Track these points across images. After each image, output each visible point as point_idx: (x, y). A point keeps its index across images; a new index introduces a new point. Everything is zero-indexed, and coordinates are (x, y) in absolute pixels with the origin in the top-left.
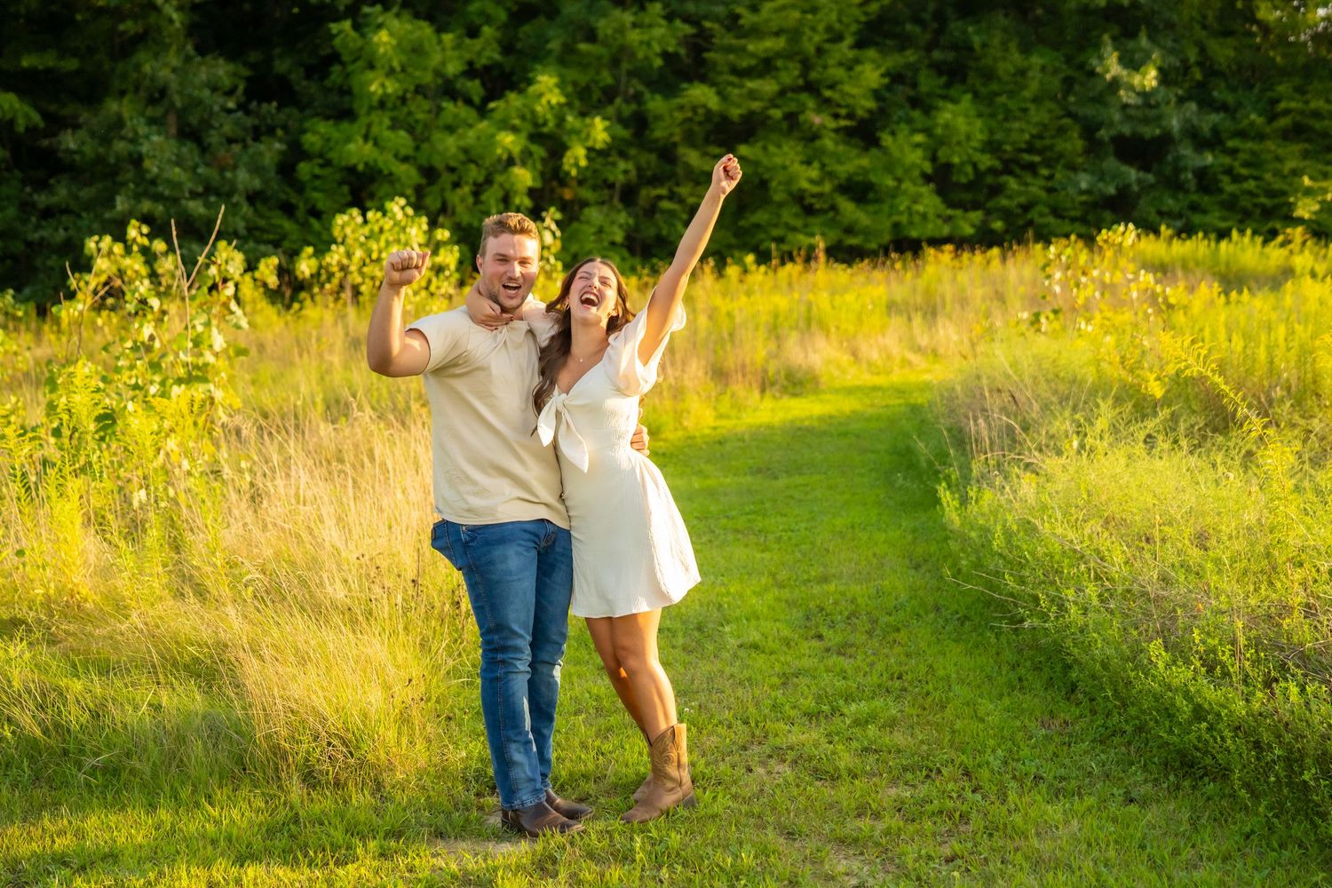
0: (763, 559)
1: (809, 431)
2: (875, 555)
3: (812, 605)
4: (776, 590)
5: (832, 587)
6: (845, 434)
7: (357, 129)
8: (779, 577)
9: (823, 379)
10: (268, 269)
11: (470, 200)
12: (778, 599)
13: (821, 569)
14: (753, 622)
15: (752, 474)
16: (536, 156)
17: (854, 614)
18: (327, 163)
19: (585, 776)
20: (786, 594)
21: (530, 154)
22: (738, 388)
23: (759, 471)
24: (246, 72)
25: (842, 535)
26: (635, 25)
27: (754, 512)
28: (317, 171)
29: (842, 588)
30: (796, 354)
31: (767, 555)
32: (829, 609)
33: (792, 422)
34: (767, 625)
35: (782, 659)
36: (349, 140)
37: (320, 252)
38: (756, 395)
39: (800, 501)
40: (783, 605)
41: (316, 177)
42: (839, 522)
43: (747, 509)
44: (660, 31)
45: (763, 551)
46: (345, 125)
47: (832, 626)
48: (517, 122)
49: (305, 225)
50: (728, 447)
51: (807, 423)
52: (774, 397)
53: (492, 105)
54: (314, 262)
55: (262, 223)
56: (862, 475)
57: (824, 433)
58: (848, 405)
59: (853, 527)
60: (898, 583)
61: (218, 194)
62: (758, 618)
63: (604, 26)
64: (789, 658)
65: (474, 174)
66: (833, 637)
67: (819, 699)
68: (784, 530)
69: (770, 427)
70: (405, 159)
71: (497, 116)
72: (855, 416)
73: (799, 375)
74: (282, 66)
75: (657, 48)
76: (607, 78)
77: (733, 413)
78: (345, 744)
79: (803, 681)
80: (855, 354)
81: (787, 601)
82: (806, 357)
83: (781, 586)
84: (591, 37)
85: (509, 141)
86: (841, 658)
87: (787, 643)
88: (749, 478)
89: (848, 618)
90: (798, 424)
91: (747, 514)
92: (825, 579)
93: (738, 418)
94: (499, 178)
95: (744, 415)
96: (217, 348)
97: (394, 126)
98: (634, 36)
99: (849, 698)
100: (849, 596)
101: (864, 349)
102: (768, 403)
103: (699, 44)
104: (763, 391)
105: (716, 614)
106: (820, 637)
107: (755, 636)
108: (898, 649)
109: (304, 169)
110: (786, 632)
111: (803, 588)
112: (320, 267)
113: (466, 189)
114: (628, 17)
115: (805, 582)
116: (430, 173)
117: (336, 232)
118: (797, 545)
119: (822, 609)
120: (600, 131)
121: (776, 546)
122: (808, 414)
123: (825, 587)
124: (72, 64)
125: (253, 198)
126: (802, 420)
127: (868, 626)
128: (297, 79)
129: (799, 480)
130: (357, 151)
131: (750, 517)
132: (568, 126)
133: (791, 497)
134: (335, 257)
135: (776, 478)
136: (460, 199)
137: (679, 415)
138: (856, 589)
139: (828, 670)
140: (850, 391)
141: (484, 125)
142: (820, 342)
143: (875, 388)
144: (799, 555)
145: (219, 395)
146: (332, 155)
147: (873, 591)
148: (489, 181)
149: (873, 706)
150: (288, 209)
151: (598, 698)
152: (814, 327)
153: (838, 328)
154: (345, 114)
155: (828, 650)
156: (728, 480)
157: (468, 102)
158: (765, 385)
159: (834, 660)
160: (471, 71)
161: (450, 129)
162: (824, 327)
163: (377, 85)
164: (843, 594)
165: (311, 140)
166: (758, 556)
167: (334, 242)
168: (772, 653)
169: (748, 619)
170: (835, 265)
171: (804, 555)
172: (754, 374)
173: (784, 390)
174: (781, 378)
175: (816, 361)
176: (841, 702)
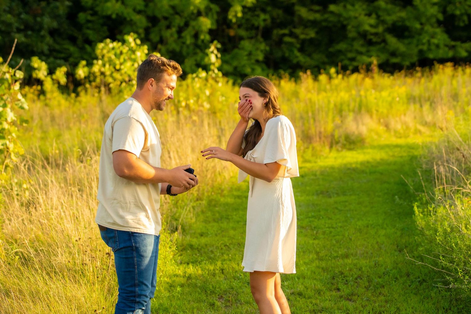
0: (313, 244)
1: (355, 170)
2: (377, 243)
3: (337, 271)
4: (317, 262)
5: (349, 261)
6: (375, 172)
8: (321, 255)
9: (368, 140)
10: (61, 74)
11: (176, 36)
12: (318, 267)
13: (346, 250)
14: (301, 280)
15: (318, 195)
16: (214, 11)
17: (360, 277)
18: (95, 13)
20: (323, 264)
21: (210, 10)
22: (317, 145)
23: (322, 193)
25: (360, 231)
27: (313, 217)
28: (89, 18)
29: (355, 262)
30: (352, 126)
31: (316, 242)
32: (346, 273)
33: (345, 165)
34: (308, 282)
35: (314, 302)
37: (90, 64)
38: (327, 149)
39: (340, 211)
40: (320, 270)
41: (88, 21)
42: (360, 223)
43: (310, 215)
45: (314, 239)
47: (346, 283)
49: (82, 49)
50: (306, 179)
51: (354, 166)
52: (338, 150)
54: (86, 69)
55: (57, 47)
56: (379, 196)
57: (363, 172)
59: (368, 226)
60: (387, 259)
61: (32, 30)
62: (304, 278)
64: (318, 302)
65: (178, 21)
66: (346, 290)
68: (329, 228)
69: (332, 168)
70: (139, 12)
72: (382, 162)
73: (353, 138)
77: (313, 159)
80: (387, 126)
81: (322, 268)
82: (357, 128)
83: (321, 259)
86: (347, 302)
87: (319, 292)
88: (315, 197)
89: (356, 279)
90: (349, 166)
91: (309, 217)
92: (347, 256)
93: (315, 162)
94: (193, 23)
95: (319, 160)
96: (9, 120)
100: (358, 266)
101: (393, 123)
102: (334, 154)
104: (331, 147)
106: (338, 290)
107: (300, 288)
108: (382, 298)
109: (82, 17)
110: (319, 286)
111: (333, 261)
112: (90, 73)
113: (174, 30)
115: (335, 258)
116: (153, 20)
117: (98, 52)
118: (334, 236)
119: (342, 273)
121: (322, 236)
122: (355, 160)
123: (346, 260)
125: (53, 33)
126: (351, 164)
127: (367, 284)
129: (342, 198)
130: (112, 7)
131: (311, 219)
133: (337, 208)
134: (97, 67)
135: (330, 197)
136: (170, 34)
138: (363, 262)
139: (339, 309)
140: (382, 147)
142: (367, 119)
143: (397, 146)
144: (334, 242)
145: (11, 146)
146: (98, 9)
147: (373, 264)
148: (187, 25)
150: (73, 40)
152: (363, 110)
153: (377, 111)
155: (341, 297)
156: (303, 198)
158: (333, 143)
159: (344, 303)
162: (369, 111)
164: (355, 265)
166: (311, 242)
167: (97, 58)
168: (309, 298)
169: (298, 278)
170: (383, 74)
171: (337, 242)
172: (326, 137)
173: (344, 146)
174: (342, 140)
175: (364, 130)
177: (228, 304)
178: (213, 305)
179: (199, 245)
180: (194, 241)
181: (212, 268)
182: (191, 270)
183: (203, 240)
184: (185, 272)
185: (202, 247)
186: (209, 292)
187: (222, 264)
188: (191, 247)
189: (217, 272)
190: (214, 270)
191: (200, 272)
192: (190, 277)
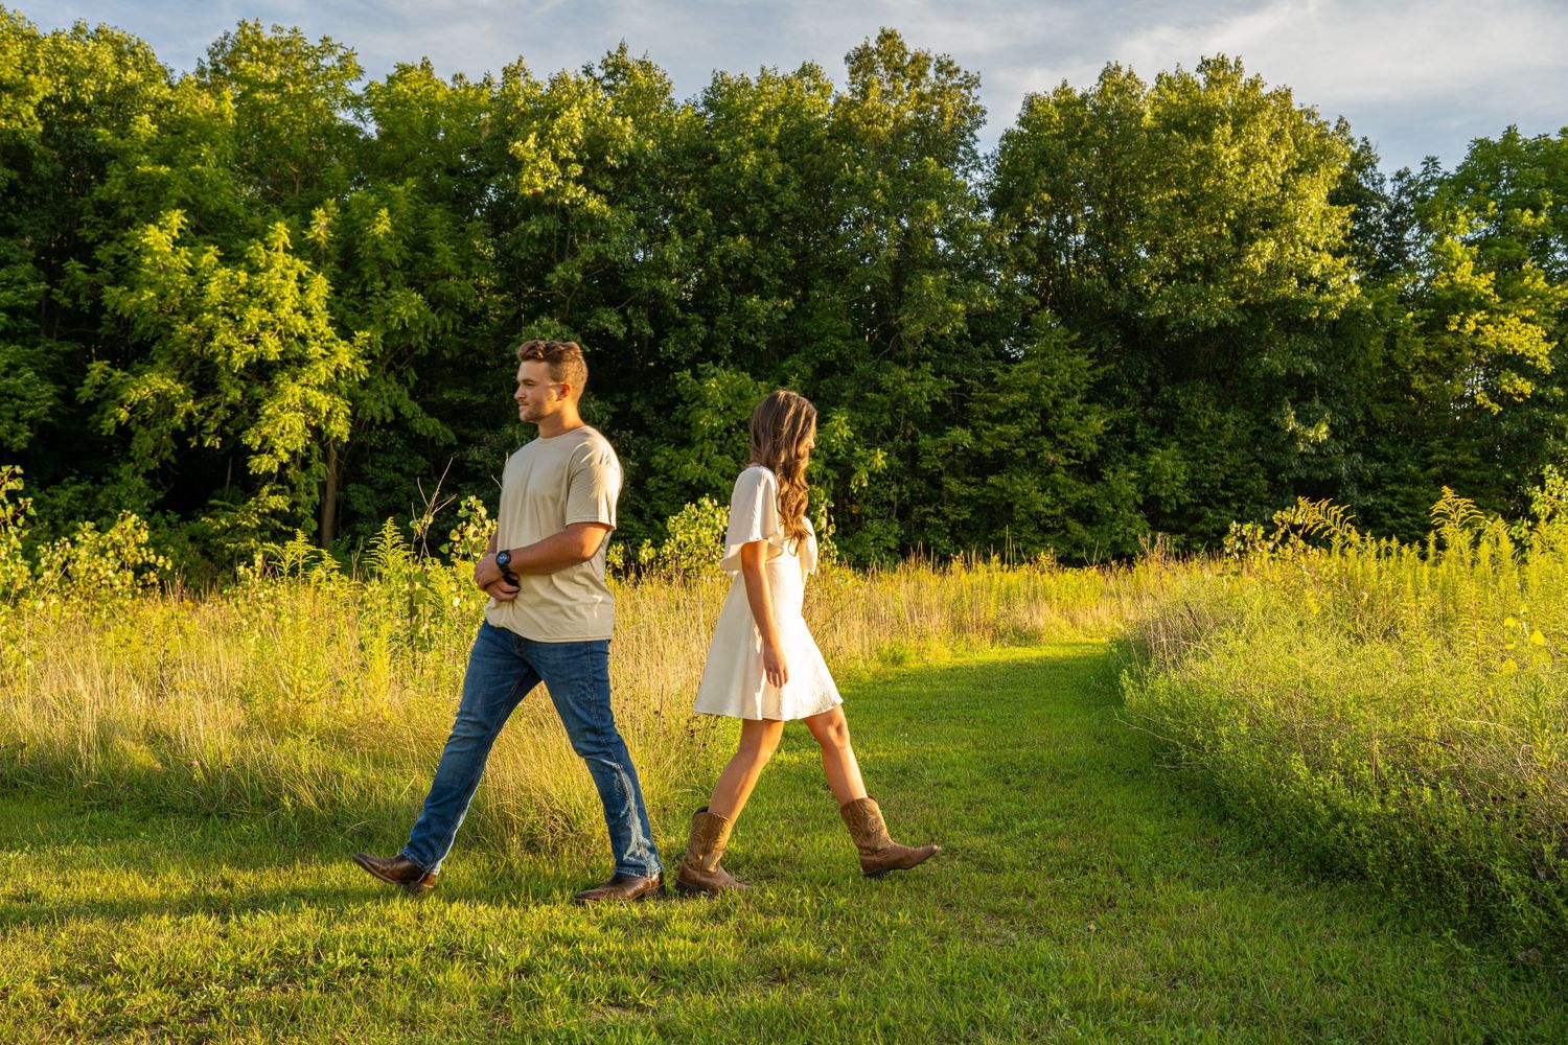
0: (968, 733)
1: (1028, 666)
2: (1065, 732)
3: (1004, 761)
4: (975, 751)
5: (1023, 750)
6: (1057, 667)
7: (695, 452)
8: (980, 744)
9: (1046, 636)
12: (976, 757)
13: (1017, 740)
14: (951, 769)
15: (973, 687)
16: (830, 478)
17: (1039, 768)
18: (670, 478)
19: (775, 860)
20: (983, 754)
21: (825, 477)
22: (974, 638)
23: (981, 685)
24: (613, 409)
25: (1038, 720)
26: (908, 380)
27: (969, 708)
28: (661, 484)
29: (1032, 752)
30: (1022, 615)
31: (973, 731)
32: (1019, 764)
33: (1014, 661)
34: (962, 772)
35: (970, 792)
36: (686, 462)
37: (657, 544)
38: (987, 643)
39: (1008, 702)
40: (979, 760)
41: (660, 489)
42: (1038, 713)
43: (963, 705)
44: (930, 385)
45: (970, 729)
46: (684, 450)
47: (1019, 775)
49: (650, 526)
50: (958, 673)
51: (1026, 662)
52: (1003, 645)
54: (652, 551)
56: (1065, 689)
57: (1040, 668)
58: (1060, 652)
59: (1049, 716)
60: (1080, 748)
62: (955, 767)
63: (886, 380)
64: (976, 792)
66: (1019, 782)
67: (996, 818)
68: (992, 717)
69: (996, 664)
72: (1067, 658)
73: (1025, 631)
74: (637, 407)
75: (926, 398)
76: (887, 420)
77: (967, 653)
78: (567, 821)
79: (985, 807)
80: (1073, 621)
81: (983, 758)
82: (1031, 619)
83: (980, 748)
84: (878, 389)
87: (977, 783)
88: (970, 689)
89: (1034, 770)
90: (1019, 662)
92: (1020, 746)
93: (971, 657)
95: (975, 655)
98: (909, 387)
99: (1022, 817)
100: (1037, 756)
101: (1080, 617)
102: (997, 649)
103: (962, 395)
104: (993, 641)
107: (949, 777)
108: (1075, 790)
109: (651, 482)
110: (978, 776)
111: (999, 751)
112: (658, 556)
114: (905, 373)
115: (1001, 747)
117: (670, 527)
118: (1000, 726)
119: (1012, 764)
120: (880, 460)
122: (1028, 656)
123: (1018, 750)
124: (482, 399)
126: (1023, 660)
128: (650, 417)
130: (692, 470)
132: (856, 455)
134: (668, 549)
137: (920, 653)
138: (1045, 753)
139: (1008, 801)
140: (1066, 645)
142: (1045, 609)
143: (1087, 645)
146: (674, 473)
147: (1058, 753)
154: (684, 443)
158: (998, 636)
163: (707, 420)
164: (1032, 755)
165: (658, 461)
166: (965, 731)
167: (669, 535)
168: (963, 788)
169: (946, 767)
172: (986, 627)
173: (1011, 642)
174: (1010, 634)
175: (1041, 622)
176: (1016, 821)
178: (815, 793)
192: (781, 764)
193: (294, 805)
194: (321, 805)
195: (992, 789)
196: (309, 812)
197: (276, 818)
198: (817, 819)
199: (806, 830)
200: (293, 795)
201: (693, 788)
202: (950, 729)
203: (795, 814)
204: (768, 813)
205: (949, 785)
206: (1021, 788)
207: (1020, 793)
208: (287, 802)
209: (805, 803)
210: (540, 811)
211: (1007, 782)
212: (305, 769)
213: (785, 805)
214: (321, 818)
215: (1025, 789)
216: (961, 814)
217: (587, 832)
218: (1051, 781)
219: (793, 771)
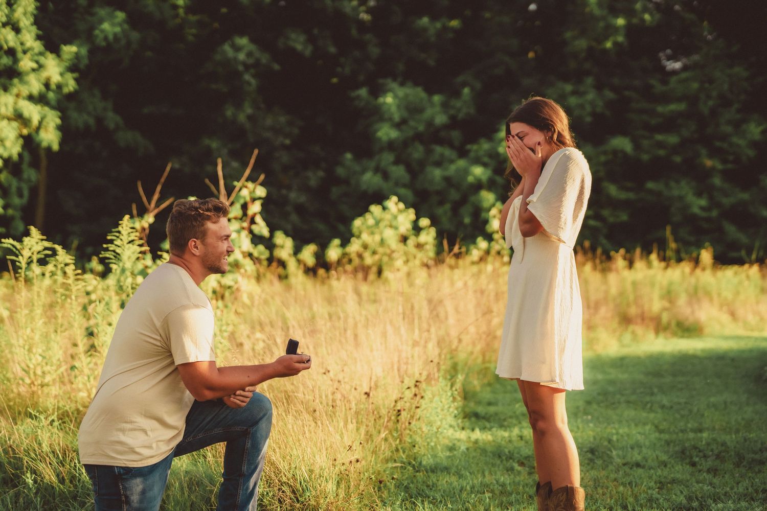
0: (648, 417)
2: (744, 419)
3: (687, 445)
4: (657, 434)
5: (705, 435)
8: (661, 427)
9: (707, 330)
10: (308, 254)
12: (660, 439)
13: (697, 425)
14: (637, 450)
20: (666, 436)
25: (715, 407)
29: (713, 436)
30: (685, 310)
31: (652, 415)
32: (702, 447)
33: (680, 352)
34: (647, 452)
37: (345, 243)
38: (651, 334)
40: (663, 442)
41: (343, 195)
42: (713, 400)
44: (591, 96)
45: (649, 413)
46: (364, 161)
47: (705, 456)
48: (486, 159)
51: (691, 352)
52: (666, 338)
53: (469, 147)
54: (339, 250)
56: (735, 379)
58: (724, 345)
62: (641, 448)
66: (706, 464)
67: (690, 499)
69: (662, 354)
70: (404, 185)
71: (472, 154)
72: (732, 350)
73: (687, 324)
75: (588, 108)
77: (633, 344)
78: (293, 492)
79: (677, 488)
80: (733, 314)
81: (666, 441)
82: (693, 312)
83: (661, 432)
85: (478, 171)
87: (665, 464)
92: (701, 431)
93: (637, 347)
94: (471, 198)
95: (641, 345)
97: (397, 162)
100: (720, 441)
101: (740, 312)
102: (661, 341)
103: (620, 107)
104: (657, 333)
105: (606, 443)
107: (637, 457)
109: (335, 190)
110: (664, 457)
111: (680, 435)
112: (344, 254)
115: (683, 431)
118: (677, 411)
119: (696, 448)
121: (659, 410)
122: (692, 347)
123: (699, 435)
126: (688, 351)
127: (736, 460)
129: (682, 379)
133: (675, 387)
134: (354, 247)
135: (664, 378)
138: (726, 438)
140: (728, 338)
141: (462, 163)
142: (705, 305)
143: (748, 338)
147: (741, 439)
149: (739, 506)
150: (325, 217)
151: (503, 485)
153: (719, 295)
154: (365, 153)
157: (451, 146)
158: (659, 327)
160: (454, 123)
161: (438, 164)
162: (708, 296)
163: (386, 133)
164: (714, 440)
166: (645, 415)
167: (354, 236)
168: (652, 468)
169: (632, 448)
170: (720, 266)
171: (683, 416)
172: (651, 319)
173: (675, 334)
174: (673, 326)
175: (702, 316)
176: (710, 501)
177: (533, 470)
178: (512, 469)
179: (486, 414)
180: (480, 410)
181: (506, 434)
182: (477, 435)
183: (492, 409)
184: (470, 438)
185: (491, 416)
186: (504, 458)
187: (521, 431)
188: (476, 415)
189: (514, 439)
190: (510, 437)
191: (490, 438)
192: (476, 442)
193: (35, 481)
194: (62, 481)
195: (680, 471)
196: (50, 488)
197: (17, 495)
198: (518, 493)
199: (511, 504)
200: (34, 472)
201: (402, 462)
202: (630, 413)
203: (497, 488)
204: (473, 487)
205: (638, 465)
206: (708, 471)
207: (710, 476)
208: (29, 479)
209: (505, 479)
210: (269, 483)
211: (693, 464)
212: (46, 448)
213: (488, 479)
214: (62, 493)
215: (714, 471)
216: (655, 493)
217: (313, 502)
218: (738, 465)
219: (489, 449)
